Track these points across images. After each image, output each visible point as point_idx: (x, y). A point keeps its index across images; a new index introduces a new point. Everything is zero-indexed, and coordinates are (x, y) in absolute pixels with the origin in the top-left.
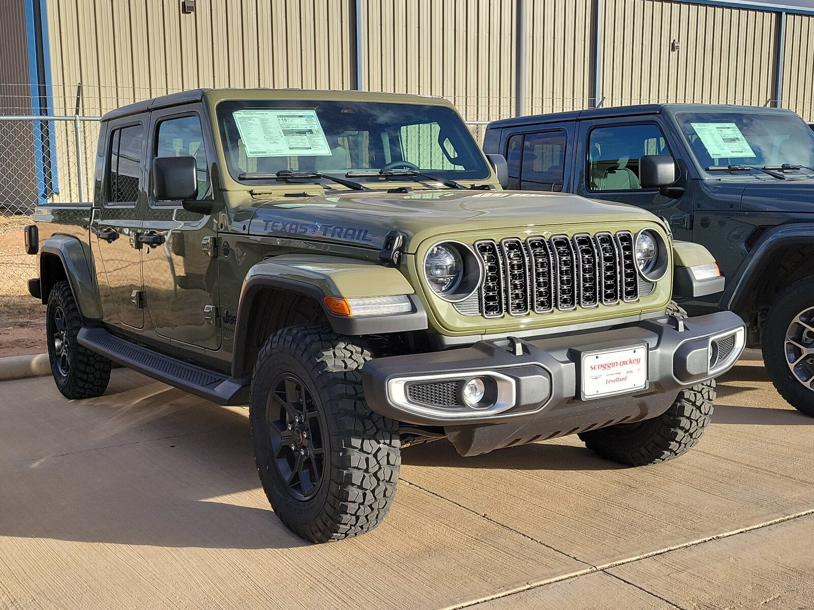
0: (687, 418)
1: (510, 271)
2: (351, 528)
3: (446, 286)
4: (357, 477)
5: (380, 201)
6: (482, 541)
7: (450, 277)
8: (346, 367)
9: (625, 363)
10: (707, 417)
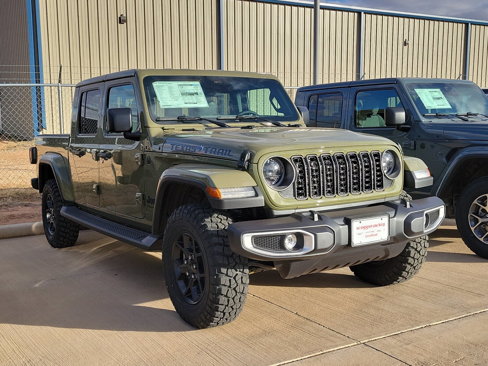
0: (412, 258)
1: (311, 173)
2: (220, 320)
3: (275, 182)
4: (224, 290)
5: (236, 133)
6: (295, 328)
7: (277, 177)
8: (218, 228)
9: (376, 226)
10: (424, 257)
